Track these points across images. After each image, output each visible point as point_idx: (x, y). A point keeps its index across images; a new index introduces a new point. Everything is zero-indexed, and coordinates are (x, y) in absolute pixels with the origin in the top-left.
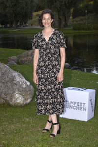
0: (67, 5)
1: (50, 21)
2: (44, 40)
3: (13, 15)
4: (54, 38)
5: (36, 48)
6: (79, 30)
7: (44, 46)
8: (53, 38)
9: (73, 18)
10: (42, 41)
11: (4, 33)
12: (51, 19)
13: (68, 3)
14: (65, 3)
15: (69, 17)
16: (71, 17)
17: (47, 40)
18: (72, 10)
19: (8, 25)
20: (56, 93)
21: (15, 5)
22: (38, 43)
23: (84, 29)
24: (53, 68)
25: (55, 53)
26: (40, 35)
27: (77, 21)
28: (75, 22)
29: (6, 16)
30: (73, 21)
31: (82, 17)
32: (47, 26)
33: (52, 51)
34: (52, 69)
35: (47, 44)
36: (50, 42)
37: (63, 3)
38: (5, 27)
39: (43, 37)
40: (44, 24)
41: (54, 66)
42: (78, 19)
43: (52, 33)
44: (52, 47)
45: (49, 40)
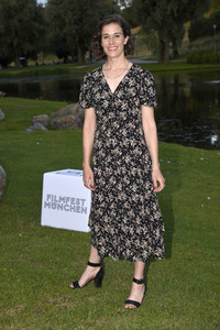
0: (176, 15)
1: (121, 41)
2: (106, 87)
3: (77, 39)
4: (131, 83)
5: (89, 106)
6: (200, 63)
7: (106, 104)
8: (127, 85)
9: (191, 41)
10: (100, 91)
11: (61, 72)
12: (122, 37)
13: (178, 11)
14: (172, 11)
15: (182, 38)
16: (186, 39)
17: (113, 88)
18: (187, 25)
19: (70, 58)
20: (131, 213)
21: (80, 20)
22: (93, 94)
23: (208, 62)
24: (124, 154)
25: (131, 118)
26: (97, 74)
27: (197, 47)
28: (194, 48)
29: (64, 40)
30: (190, 47)
31: (208, 39)
32: (113, 54)
33: (123, 114)
34: (120, 157)
35: (112, 98)
36: (120, 94)
37: (169, 12)
38: (65, 62)
39: (103, 81)
40: (106, 50)
41: (127, 150)
42: (200, 42)
43: (126, 72)
44: (124, 106)
45: (118, 89)
